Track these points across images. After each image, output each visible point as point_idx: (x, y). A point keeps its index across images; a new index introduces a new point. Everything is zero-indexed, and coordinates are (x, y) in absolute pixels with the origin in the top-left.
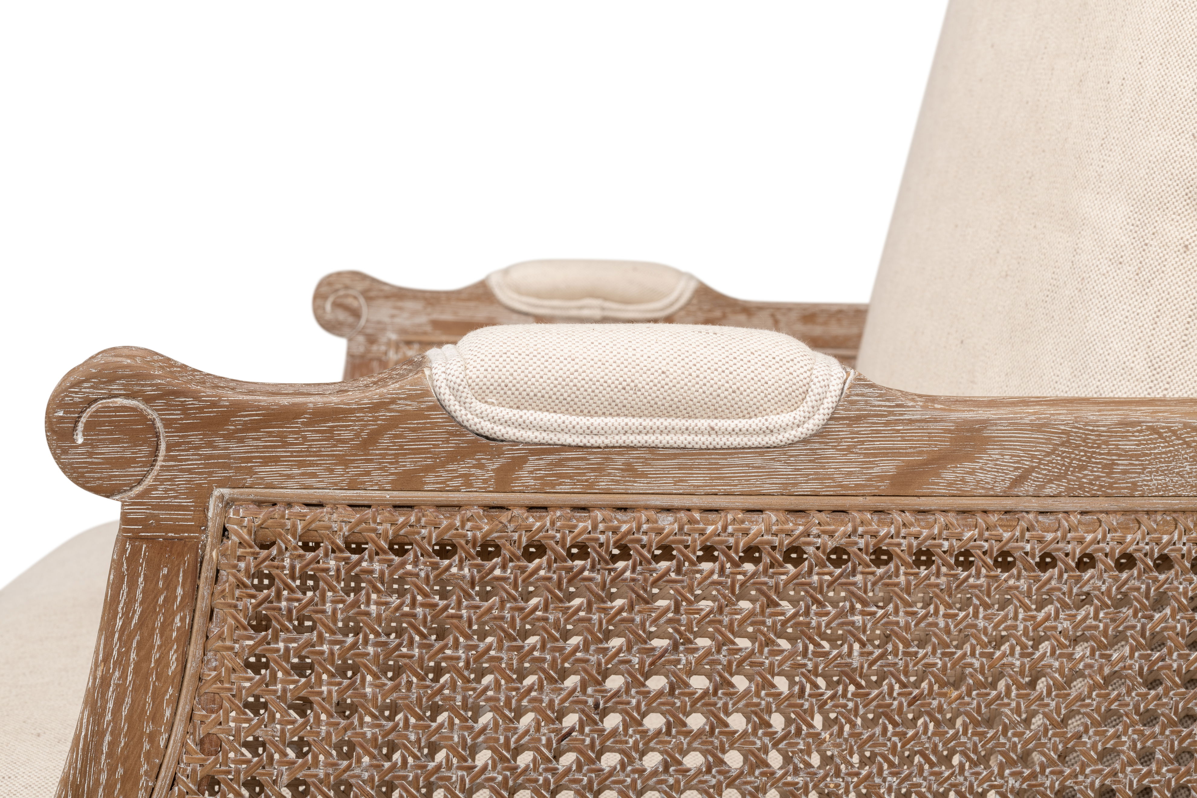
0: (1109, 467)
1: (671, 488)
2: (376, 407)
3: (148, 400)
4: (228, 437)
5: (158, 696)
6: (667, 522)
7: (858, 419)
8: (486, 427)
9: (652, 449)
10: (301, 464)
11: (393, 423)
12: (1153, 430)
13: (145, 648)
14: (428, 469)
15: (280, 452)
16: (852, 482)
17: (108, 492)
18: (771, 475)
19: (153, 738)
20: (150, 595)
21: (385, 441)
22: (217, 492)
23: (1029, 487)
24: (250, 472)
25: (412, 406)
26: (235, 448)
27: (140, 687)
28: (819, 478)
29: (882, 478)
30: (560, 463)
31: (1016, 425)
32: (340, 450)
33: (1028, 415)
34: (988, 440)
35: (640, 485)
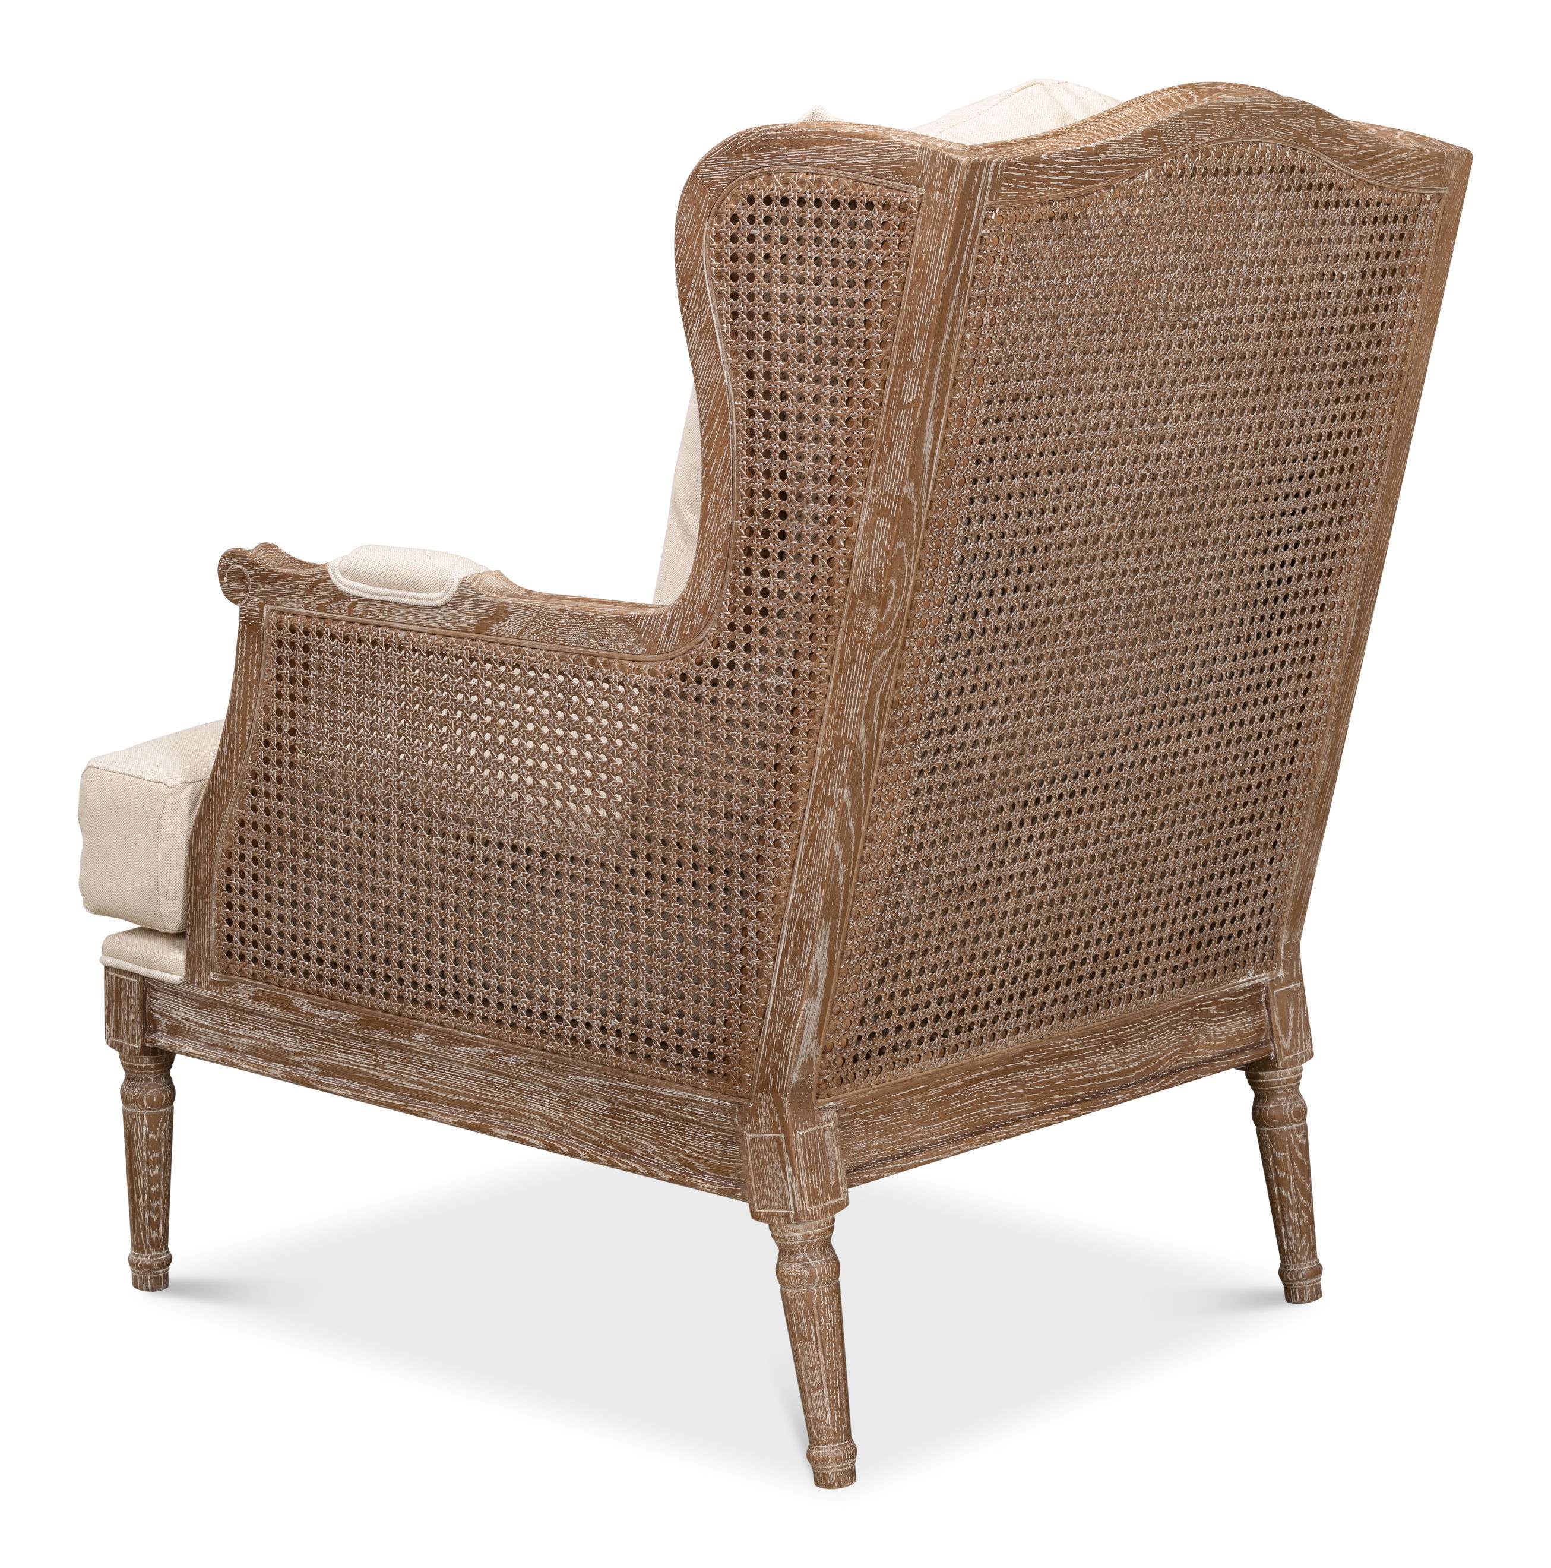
0: (555, 630)
1: (402, 620)
2: (312, 576)
3: (245, 566)
4: (268, 584)
5: (251, 687)
6: (402, 635)
7: (464, 598)
8: (343, 588)
9: (396, 603)
10: (290, 597)
11: (317, 583)
12: (571, 615)
13: (247, 666)
14: (328, 604)
15: (283, 592)
16: (463, 625)
17: (235, 602)
18: (435, 619)
19: (250, 704)
20: (248, 645)
21: (314, 591)
22: (267, 606)
23: (525, 635)
24: (275, 599)
25: (322, 577)
26: (271, 589)
27: (246, 683)
28: (453, 622)
29: (473, 625)
30: (367, 606)
31: (518, 606)
32: (302, 592)
33: (524, 602)
34: (510, 612)
35: (393, 618)
